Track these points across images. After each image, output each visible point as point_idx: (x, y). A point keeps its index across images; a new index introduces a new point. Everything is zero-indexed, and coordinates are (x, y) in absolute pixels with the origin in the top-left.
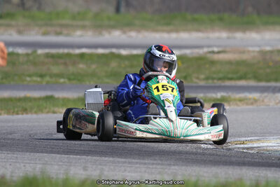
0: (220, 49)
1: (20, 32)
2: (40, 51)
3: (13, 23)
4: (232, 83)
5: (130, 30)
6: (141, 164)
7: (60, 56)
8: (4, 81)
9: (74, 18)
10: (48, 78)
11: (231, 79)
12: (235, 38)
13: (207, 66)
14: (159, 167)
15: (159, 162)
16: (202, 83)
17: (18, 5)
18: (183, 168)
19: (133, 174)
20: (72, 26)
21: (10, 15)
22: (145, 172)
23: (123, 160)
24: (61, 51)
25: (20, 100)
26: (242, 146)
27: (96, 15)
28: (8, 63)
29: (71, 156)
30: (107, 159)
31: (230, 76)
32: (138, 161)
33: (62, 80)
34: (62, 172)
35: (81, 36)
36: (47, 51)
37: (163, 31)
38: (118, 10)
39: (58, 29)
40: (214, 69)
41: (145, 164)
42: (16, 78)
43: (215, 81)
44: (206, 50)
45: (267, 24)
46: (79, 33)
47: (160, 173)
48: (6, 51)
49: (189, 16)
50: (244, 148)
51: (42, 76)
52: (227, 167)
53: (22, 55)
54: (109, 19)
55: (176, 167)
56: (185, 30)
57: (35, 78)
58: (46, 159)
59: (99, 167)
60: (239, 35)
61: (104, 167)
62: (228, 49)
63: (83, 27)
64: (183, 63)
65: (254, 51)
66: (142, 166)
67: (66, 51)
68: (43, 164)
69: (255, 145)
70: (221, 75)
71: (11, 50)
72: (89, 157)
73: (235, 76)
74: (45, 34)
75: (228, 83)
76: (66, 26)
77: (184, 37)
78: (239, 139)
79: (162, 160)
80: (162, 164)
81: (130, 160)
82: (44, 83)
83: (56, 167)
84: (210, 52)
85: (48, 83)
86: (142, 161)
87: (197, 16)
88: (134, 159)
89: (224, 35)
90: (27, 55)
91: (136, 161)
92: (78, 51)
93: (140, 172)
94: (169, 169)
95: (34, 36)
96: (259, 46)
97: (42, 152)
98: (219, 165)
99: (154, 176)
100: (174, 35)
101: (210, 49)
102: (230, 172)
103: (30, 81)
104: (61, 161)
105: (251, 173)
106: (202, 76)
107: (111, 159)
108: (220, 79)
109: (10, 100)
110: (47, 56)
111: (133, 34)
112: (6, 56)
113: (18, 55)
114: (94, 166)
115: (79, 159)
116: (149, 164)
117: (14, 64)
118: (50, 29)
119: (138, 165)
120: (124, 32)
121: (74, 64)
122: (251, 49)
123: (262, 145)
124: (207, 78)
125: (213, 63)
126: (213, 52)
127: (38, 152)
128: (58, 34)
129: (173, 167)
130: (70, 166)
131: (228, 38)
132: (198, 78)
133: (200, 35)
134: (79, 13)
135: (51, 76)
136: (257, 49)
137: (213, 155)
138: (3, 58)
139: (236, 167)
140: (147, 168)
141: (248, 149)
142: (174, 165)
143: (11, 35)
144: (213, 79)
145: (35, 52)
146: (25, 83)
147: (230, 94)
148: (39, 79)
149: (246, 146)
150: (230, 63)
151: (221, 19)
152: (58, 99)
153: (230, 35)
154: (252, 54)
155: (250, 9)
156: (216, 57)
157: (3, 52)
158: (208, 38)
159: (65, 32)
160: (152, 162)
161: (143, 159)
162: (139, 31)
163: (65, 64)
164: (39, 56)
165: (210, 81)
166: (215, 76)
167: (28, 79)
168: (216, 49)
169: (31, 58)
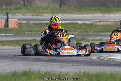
0: (99, 21)
1: (23, 15)
2: (31, 22)
3: (21, 11)
4: (104, 33)
5: (65, 14)
6: (68, 65)
7: (38, 24)
8: (17, 33)
9: (44, 9)
10: (34, 32)
11: (103, 32)
12: (105, 16)
13: (94, 27)
14: (75, 66)
15: (75, 64)
16: (92, 34)
17: (23, 5)
18: (84, 67)
19: (65, 69)
20: (43, 12)
21: (20, 8)
22: (70, 68)
23: (62, 64)
24: (39, 22)
25: (23, 41)
26: (107, 58)
27: (52, 8)
28: (19, 26)
29: (42, 63)
30: (55, 63)
31: (103, 31)
32: (67, 64)
33: (39, 33)
34: (38, 69)
35: (47, 16)
36: (33, 22)
37: (77, 14)
38: (60, 6)
39: (38, 14)
40: (97, 28)
41: (70, 65)
42: (22, 32)
43: (97, 33)
44: (93, 21)
45: (117, 11)
46: (46, 15)
47: (75, 69)
48: (18, 22)
49: (87, 8)
50: (107, 59)
51: (31, 32)
52: (101, 66)
53: (24, 23)
54: (57, 9)
55: (82, 67)
56: (86, 14)
57: (29, 32)
58: (32, 64)
59: (52, 67)
60: (106, 15)
61: (54, 67)
62: (102, 21)
63: (47, 13)
64: (85, 26)
65: (111, 21)
66: (69, 66)
67: (41, 22)
68: (31, 66)
69: (112, 58)
70: (99, 31)
71: (20, 21)
72: (49, 63)
73: (105, 31)
74: (33, 15)
75: (102, 34)
76: (41, 12)
77: (85, 16)
78: (106, 55)
79: (76, 64)
80: (76, 66)
81: (64, 64)
82: (32, 34)
83: (36, 67)
84: (95, 22)
85: (34, 34)
86: (69, 64)
87: (90, 8)
88: (66, 63)
89: (101, 15)
90: (26, 23)
91: (66, 64)
92: (45, 22)
93: (68, 68)
94: (79, 67)
95: (29, 16)
96: (114, 19)
97: (31, 61)
98: (98, 65)
99: (73, 70)
100: (82, 15)
101: (95, 21)
102: (102, 68)
103: (27, 33)
104: (38, 65)
105: (110, 68)
106: (92, 31)
107: (57, 64)
108: (99, 32)
109: (20, 41)
110: (34, 24)
111: (66, 15)
112: (18, 24)
113: (22, 23)
114: (50, 67)
115: (45, 64)
116: (71, 65)
117: (21, 27)
118: (35, 14)
119: (67, 66)
120: (63, 15)
121: (44, 27)
122: (110, 20)
123: (114, 57)
124: (94, 32)
125: (96, 26)
126: (96, 22)
127: (29, 61)
128: (38, 15)
129: (80, 67)
130: (42, 66)
131: (102, 16)
132: (90, 32)
133: (92, 15)
134: (46, 7)
135: (35, 31)
136: (113, 20)
137: (96, 61)
138: (17, 25)
139: (104, 66)
140: (71, 67)
141: (109, 59)
142: (81, 66)
143: (20, 16)
144: (96, 32)
145: (29, 22)
146: (25, 34)
147: (103, 38)
148: (30, 33)
149: (108, 58)
150: (102, 26)
151: (99, 9)
152: (37, 40)
153: (103, 15)
154: (111, 22)
155: (111, 5)
156: (97, 23)
157: (17, 22)
158: (94, 16)
159: (40, 15)
160: (72, 64)
161: (69, 63)
162: (68, 14)
163: (40, 27)
164: (31, 24)
165: (95, 33)
166: (97, 31)
167: (26, 32)
168: (97, 21)
169: (27, 25)
